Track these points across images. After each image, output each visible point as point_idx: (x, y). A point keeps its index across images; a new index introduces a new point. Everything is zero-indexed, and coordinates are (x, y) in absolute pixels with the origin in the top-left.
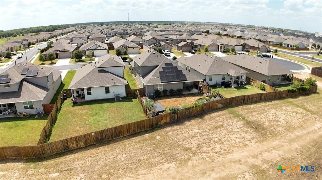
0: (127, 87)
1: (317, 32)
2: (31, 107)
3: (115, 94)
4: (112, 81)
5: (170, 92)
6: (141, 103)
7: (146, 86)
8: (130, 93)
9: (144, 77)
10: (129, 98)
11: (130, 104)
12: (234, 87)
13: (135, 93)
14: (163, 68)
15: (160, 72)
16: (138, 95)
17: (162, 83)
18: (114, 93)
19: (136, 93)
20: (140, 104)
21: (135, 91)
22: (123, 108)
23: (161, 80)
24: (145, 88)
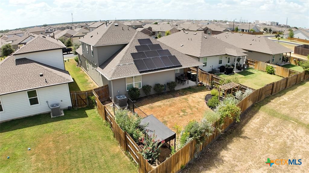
0: (73, 86)
1: (257, 21)
3: (50, 104)
4: (41, 77)
5: (154, 89)
6: (106, 119)
7: (110, 81)
8: (79, 98)
9: (103, 65)
10: (78, 109)
11: (83, 122)
12: (237, 73)
13: (89, 98)
14: (136, 47)
15: (133, 54)
16: (98, 101)
17: (141, 72)
18: (47, 102)
19: (92, 98)
20: (104, 121)
21: (90, 93)
22: (69, 136)
23: (138, 68)
24: (107, 85)
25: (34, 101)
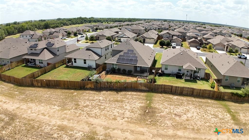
2: (42, 63)
5: (122, 71)
12: (185, 79)
14: (124, 52)
15: (121, 55)
17: (117, 63)
18: (89, 64)
23: (117, 61)
25: (85, 63)
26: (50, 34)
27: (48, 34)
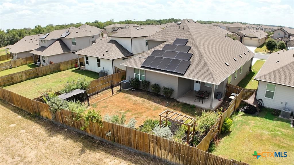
5: (152, 87)
14: (166, 45)
15: (154, 51)
18: (103, 68)
23: (143, 63)
25: (99, 65)
26: (114, 31)
27: (111, 30)
